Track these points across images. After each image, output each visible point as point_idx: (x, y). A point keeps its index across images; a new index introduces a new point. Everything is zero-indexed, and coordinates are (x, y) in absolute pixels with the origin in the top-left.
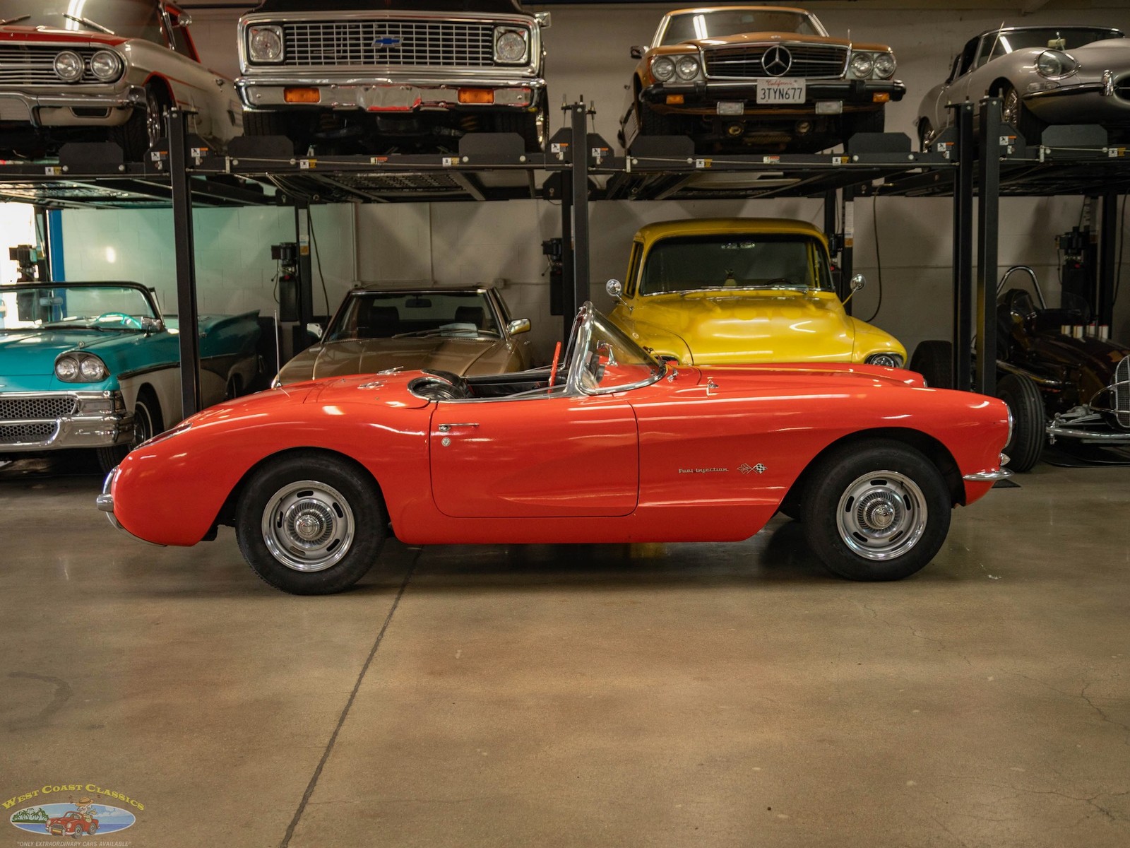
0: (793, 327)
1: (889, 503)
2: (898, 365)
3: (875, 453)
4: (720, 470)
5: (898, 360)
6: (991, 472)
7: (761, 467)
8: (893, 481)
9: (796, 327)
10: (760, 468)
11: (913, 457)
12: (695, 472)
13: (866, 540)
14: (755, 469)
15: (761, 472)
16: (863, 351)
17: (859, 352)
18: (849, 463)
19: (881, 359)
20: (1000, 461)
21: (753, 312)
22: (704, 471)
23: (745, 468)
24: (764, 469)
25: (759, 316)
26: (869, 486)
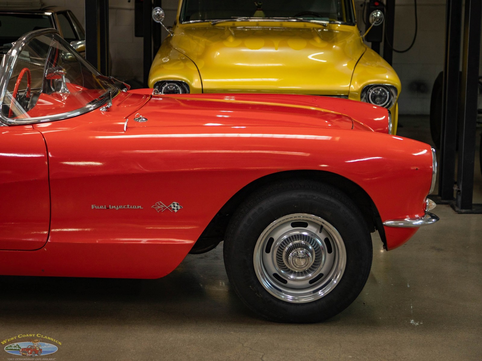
0: (310, 57)
1: (310, 247)
3: (294, 195)
4: (134, 207)
5: (393, 91)
6: (415, 219)
7: (176, 205)
8: (314, 224)
9: (313, 57)
10: (176, 207)
11: (333, 200)
12: (108, 208)
13: (285, 282)
14: (170, 208)
15: (176, 211)
16: (360, 82)
17: (356, 83)
18: (266, 204)
19: (378, 90)
20: (425, 206)
21: (262, 42)
22: (117, 208)
23: (160, 206)
24: (179, 208)
25: (266, 46)
26: (289, 227)
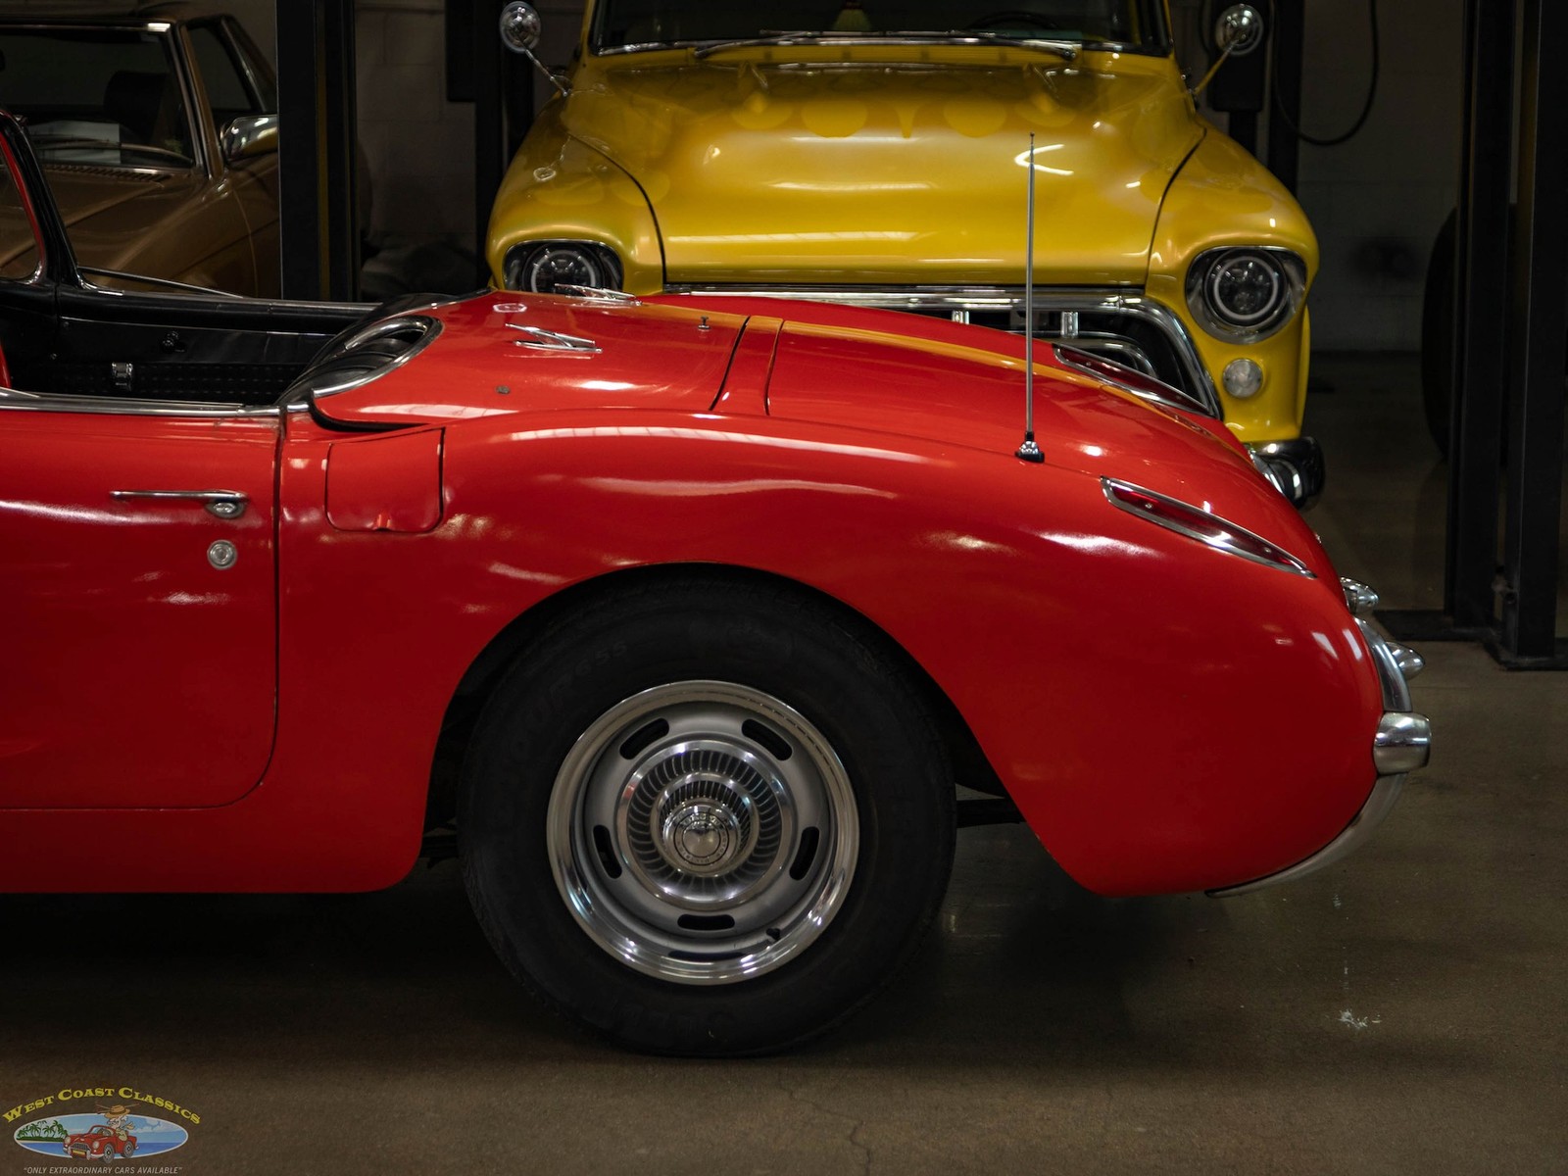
2: (1292, 286)
5: (1290, 269)
16: (1182, 240)
17: (1169, 243)
